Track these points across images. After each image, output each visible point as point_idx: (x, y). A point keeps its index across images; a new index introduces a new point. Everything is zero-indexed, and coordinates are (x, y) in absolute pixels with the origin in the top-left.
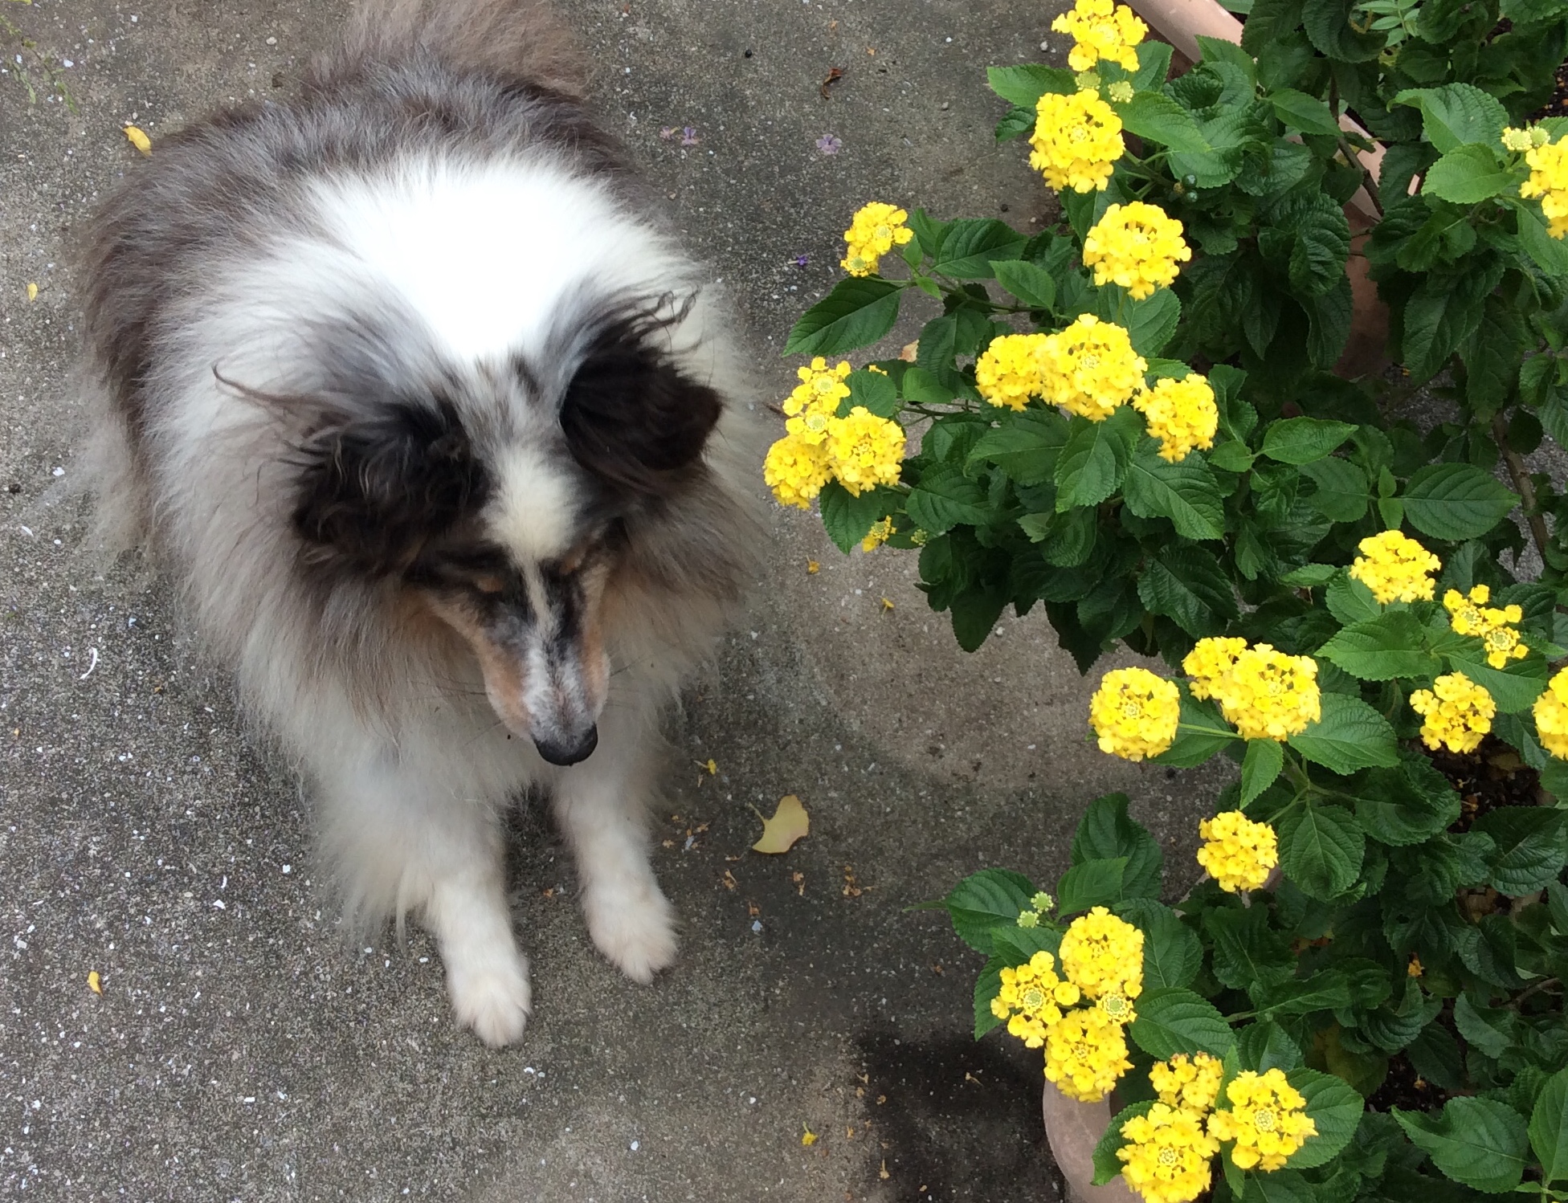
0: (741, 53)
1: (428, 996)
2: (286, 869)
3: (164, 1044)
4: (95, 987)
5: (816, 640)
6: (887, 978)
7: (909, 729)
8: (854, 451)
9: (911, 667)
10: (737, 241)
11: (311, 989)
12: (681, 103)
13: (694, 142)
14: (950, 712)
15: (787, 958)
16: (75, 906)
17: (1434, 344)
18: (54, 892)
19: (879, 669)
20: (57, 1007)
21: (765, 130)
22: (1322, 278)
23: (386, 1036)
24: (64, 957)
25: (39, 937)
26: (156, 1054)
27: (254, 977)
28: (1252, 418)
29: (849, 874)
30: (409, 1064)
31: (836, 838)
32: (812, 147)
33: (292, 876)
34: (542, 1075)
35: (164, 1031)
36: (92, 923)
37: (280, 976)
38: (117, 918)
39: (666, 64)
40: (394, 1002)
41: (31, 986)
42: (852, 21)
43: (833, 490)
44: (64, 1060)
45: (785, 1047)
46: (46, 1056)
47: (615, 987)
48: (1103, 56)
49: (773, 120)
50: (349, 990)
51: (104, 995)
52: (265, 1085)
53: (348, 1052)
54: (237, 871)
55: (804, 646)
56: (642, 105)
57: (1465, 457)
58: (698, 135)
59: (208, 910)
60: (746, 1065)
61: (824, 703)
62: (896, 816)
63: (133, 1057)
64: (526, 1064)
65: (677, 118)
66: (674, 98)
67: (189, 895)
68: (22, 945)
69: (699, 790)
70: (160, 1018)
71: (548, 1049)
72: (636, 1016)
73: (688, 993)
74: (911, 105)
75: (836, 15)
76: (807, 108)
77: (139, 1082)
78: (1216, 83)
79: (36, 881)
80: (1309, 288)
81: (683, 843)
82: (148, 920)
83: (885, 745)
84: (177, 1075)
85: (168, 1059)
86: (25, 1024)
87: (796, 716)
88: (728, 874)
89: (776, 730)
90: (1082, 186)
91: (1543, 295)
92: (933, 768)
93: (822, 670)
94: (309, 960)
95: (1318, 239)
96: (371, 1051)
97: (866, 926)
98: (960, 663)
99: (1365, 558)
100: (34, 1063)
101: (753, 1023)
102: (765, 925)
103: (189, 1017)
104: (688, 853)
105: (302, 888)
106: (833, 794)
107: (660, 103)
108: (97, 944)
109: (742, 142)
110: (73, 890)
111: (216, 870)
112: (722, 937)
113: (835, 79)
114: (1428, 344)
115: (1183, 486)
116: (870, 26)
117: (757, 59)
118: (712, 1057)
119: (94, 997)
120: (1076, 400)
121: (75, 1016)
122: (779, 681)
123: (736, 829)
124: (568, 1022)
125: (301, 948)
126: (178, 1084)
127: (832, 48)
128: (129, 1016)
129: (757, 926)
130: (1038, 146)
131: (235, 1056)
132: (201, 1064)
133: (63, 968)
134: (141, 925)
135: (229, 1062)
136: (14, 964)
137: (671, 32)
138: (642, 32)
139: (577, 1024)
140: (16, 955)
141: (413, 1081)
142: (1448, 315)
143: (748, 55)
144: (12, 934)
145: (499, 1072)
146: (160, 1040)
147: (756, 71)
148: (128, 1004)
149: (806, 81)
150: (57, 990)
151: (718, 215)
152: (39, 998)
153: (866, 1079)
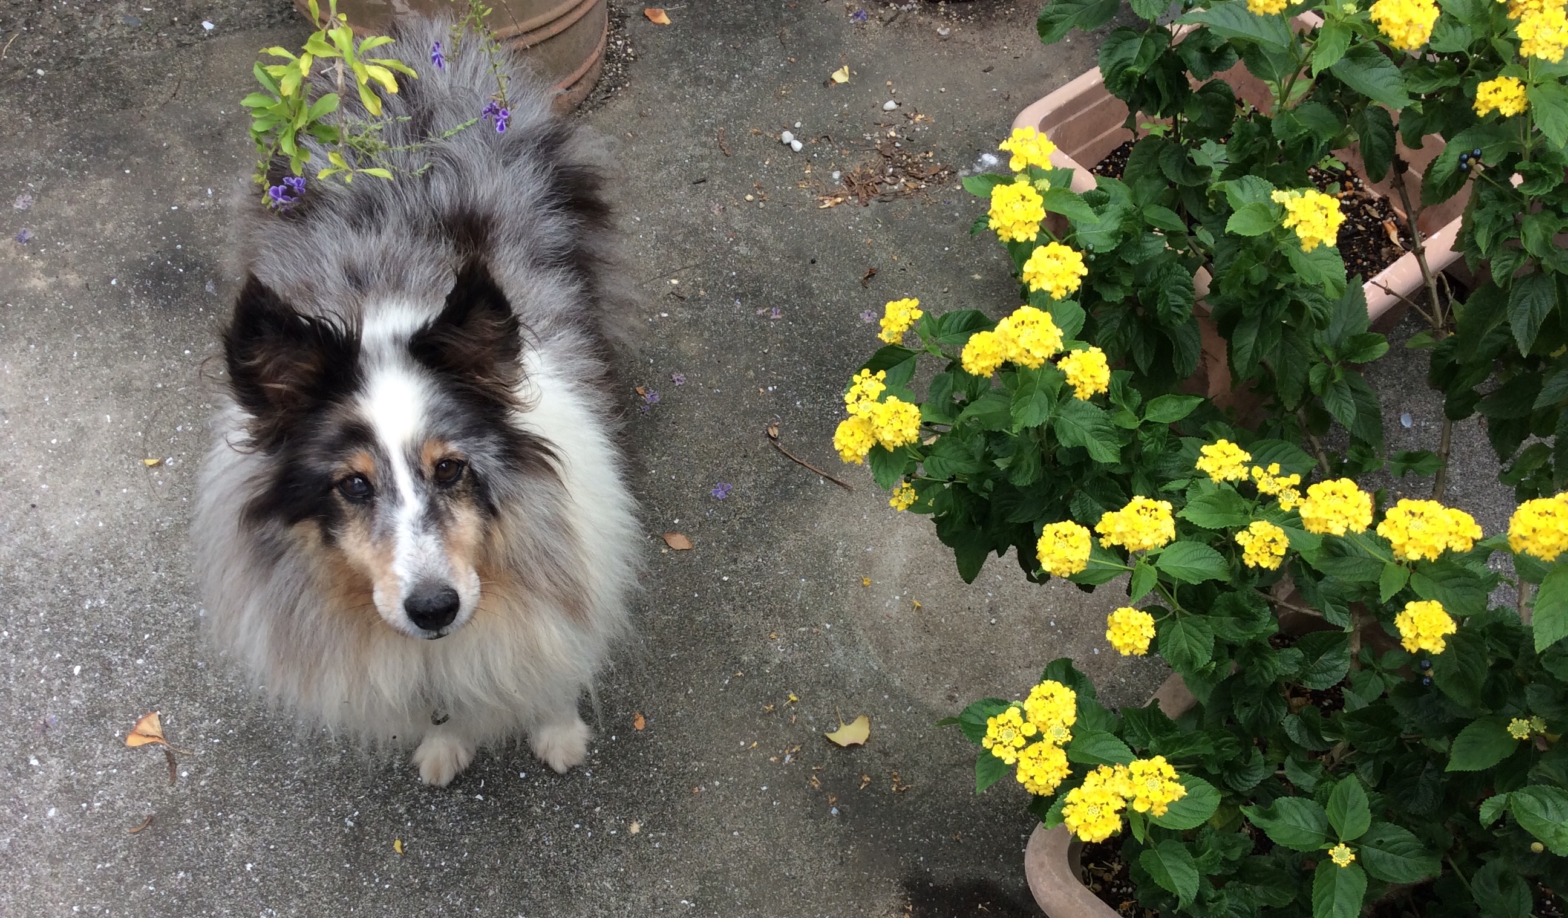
0: (808, 261)
1: (617, 855)
2: (522, 775)
3: (445, 885)
4: (399, 850)
5: (870, 629)
6: (922, 844)
7: (934, 684)
8: (889, 422)
9: (934, 645)
10: (809, 377)
11: (540, 851)
12: (770, 293)
13: (779, 317)
14: (961, 673)
15: (855, 831)
16: (385, 800)
17: (1252, 355)
18: (372, 791)
19: (912, 646)
20: (374, 863)
21: (826, 308)
22: (1179, 316)
23: (589, 880)
24: (378, 831)
25: (362, 819)
26: (439, 892)
27: (503, 843)
28: (1137, 398)
29: (895, 777)
30: (605, 897)
31: (886, 754)
32: (858, 318)
33: (526, 779)
34: (693, 905)
35: (444, 877)
36: (396, 810)
37: (519, 842)
38: (413, 806)
39: (759, 269)
40: (595, 858)
41: (357, 849)
42: (882, 239)
43: (878, 451)
44: (379, 896)
45: (855, 888)
46: (366, 894)
47: (740, 850)
48: (1030, 162)
49: (831, 302)
50: (565, 851)
51: (405, 855)
52: (511, 911)
53: (565, 891)
54: (490, 776)
55: (861, 632)
56: (744, 295)
57: (1282, 437)
58: (782, 313)
59: (472, 801)
60: (829, 900)
61: (876, 668)
62: (927, 740)
63: (424, 893)
64: (682, 898)
65: (768, 302)
66: (765, 290)
67: (460, 791)
68: (351, 824)
69: (793, 725)
70: (441, 869)
71: (697, 889)
72: (755, 867)
73: (790, 853)
74: (923, 290)
75: (870, 235)
76: (853, 294)
77: (428, 909)
78: (1104, 194)
79: (359, 783)
80: (1171, 322)
81: (783, 759)
82: (433, 808)
83: (918, 695)
84: (453, 905)
85: (447, 895)
86: (352, 873)
87: (858, 677)
88: (814, 778)
89: (844, 686)
90: (1021, 238)
91: (1317, 318)
92: (950, 708)
93: (874, 648)
94: (538, 832)
95: (1176, 292)
96: (580, 890)
97: (908, 811)
98: (968, 642)
99: (1205, 456)
100: (359, 898)
101: (833, 873)
102: (840, 811)
103: (461, 869)
104: (787, 765)
105: (534, 787)
106: (883, 726)
107: (756, 293)
108: (400, 822)
109: (811, 316)
110: (384, 789)
111: (477, 776)
112: (811, 817)
113: (871, 275)
114: (1248, 356)
115: (1094, 430)
116: (893, 241)
117: (819, 264)
118: (806, 894)
119: (398, 856)
120: (1021, 355)
121: (385, 868)
122: (845, 655)
123: (819, 749)
124: (709, 872)
125: (532, 825)
126: (454, 911)
127: (868, 256)
128: (421, 868)
129: (834, 811)
130: (994, 216)
131: (491, 893)
132: (468, 898)
133: (378, 839)
134: (428, 810)
135: (487, 896)
136: (346, 836)
137: (762, 249)
138: (743, 249)
139: (715, 873)
140: (347, 831)
141: (608, 908)
142: (1261, 335)
143: (813, 262)
144: (344, 817)
145: (665, 903)
146: (441, 882)
147: (819, 272)
148: (420, 861)
149: (853, 278)
150: (374, 852)
151: (796, 362)
152: (362, 858)
153: (910, 908)
